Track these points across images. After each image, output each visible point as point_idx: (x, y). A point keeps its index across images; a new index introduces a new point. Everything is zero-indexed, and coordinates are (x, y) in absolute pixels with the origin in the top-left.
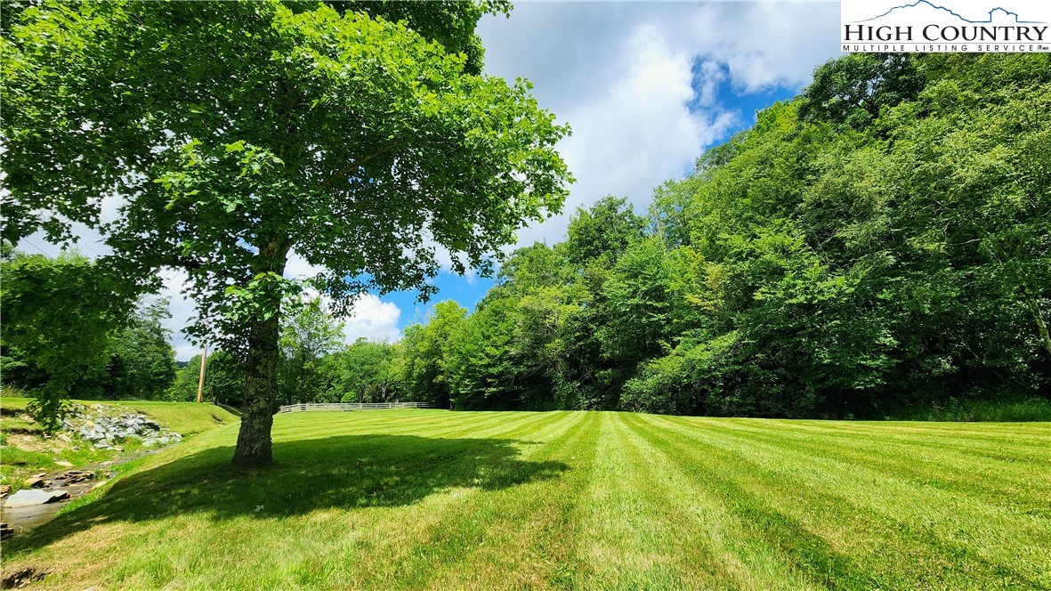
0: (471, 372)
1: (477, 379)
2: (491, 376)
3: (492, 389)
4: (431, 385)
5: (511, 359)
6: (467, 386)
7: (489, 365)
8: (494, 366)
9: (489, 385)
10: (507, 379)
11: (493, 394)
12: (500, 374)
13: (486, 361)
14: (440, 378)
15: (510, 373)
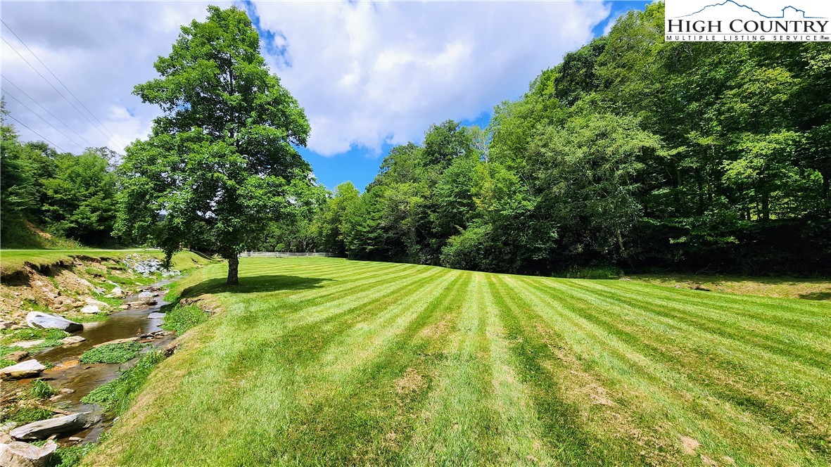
0: (359, 236)
1: (362, 240)
2: (370, 239)
3: (370, 247)
4: (336, 242)
5: (383, 228)
6: (356, 244)
7: (368, 232)
8: (372, 232)
9: (369, 244)
10: (380, 241)
11: (371, 250)
12: (376, 238)
13: (368, 229)
14: (341, 237)
15: (381, 237)
